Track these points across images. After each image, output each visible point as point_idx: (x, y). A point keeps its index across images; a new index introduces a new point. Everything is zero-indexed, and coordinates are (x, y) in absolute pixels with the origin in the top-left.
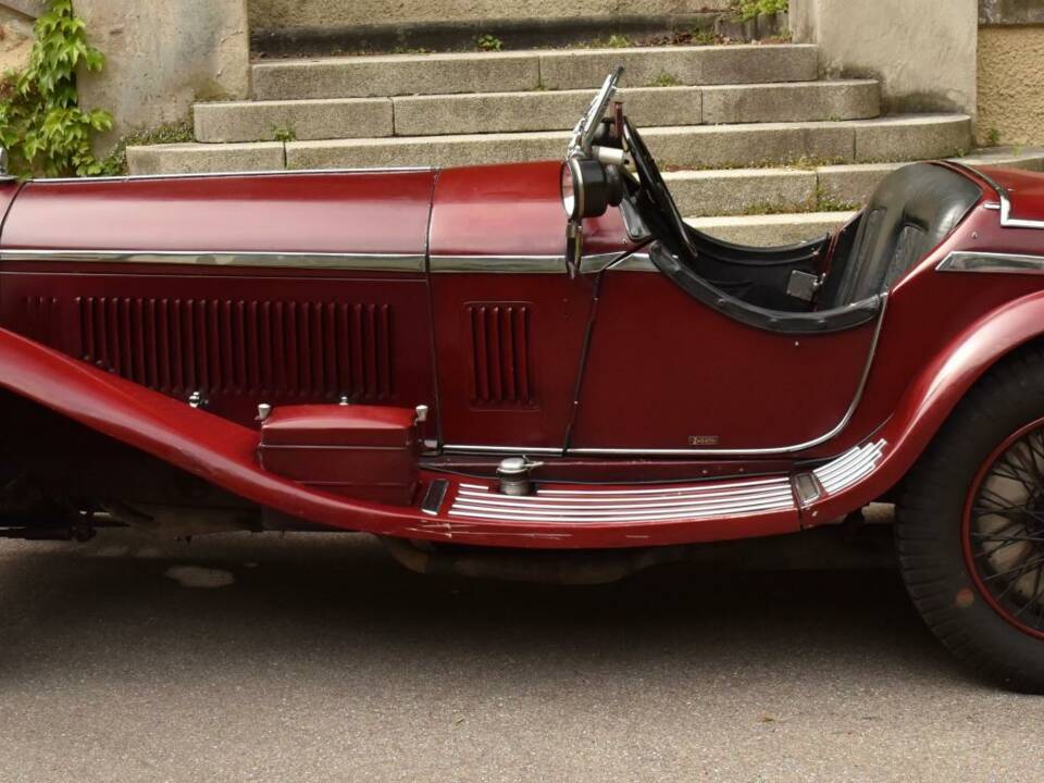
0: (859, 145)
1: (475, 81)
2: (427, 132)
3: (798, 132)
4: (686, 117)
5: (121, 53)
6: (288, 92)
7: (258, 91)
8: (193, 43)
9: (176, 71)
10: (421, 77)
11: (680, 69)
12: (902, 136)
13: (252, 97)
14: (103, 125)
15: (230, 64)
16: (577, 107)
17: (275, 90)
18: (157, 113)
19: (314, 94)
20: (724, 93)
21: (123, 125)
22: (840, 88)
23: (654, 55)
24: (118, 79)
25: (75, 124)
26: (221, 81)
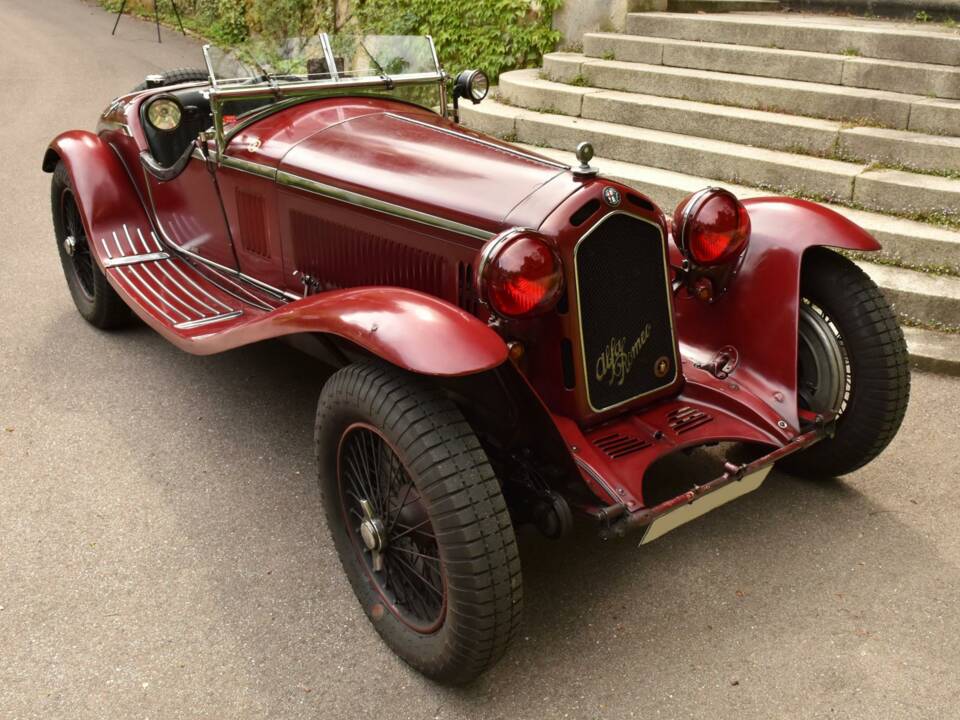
0: (912, 117)
1: (739, 37)
2: (679, 65)
3: (869, 100)
6: (641, 32)
7: (628, 29)
9: (594, 13)
10: (709, 31)
12: (948, 115)
13: (625, 33)
14: (555, 39)
15: (618, 11)
17: (636, 29)
18: (581, 35)
19: (652, 34)
20: (858, 64)
21: (568, 40)
24: (569, 14)
25: (543, 37)
26: (612, 21)
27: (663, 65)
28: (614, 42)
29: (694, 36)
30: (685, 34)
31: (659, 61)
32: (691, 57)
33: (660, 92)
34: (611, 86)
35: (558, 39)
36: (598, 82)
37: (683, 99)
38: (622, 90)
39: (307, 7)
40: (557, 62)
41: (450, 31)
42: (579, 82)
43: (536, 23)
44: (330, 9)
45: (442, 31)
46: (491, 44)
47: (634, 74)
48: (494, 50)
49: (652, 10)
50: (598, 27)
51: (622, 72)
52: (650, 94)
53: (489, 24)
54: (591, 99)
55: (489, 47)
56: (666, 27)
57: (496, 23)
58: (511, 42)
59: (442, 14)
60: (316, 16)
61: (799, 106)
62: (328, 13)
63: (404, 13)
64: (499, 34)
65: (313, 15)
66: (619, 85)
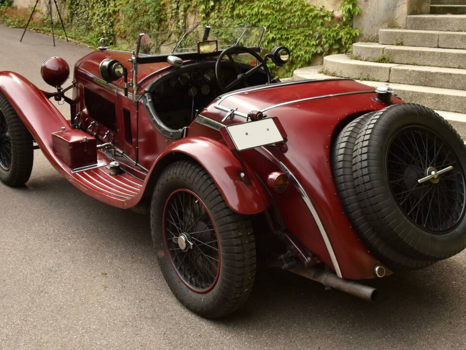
5: (367, 9)
6: (418, 27)
7: (408, 26)
8: (389, 6)
9: (383, 16)
13: (406, 28)
14: (355, 34)
15: (401, 14)
17: (414, 26)
18: (376, 31)
19: (427, 28)
21: (365, 35)
24: (365, 17)
25: (348, 33)
26: (397, 21)
27: (438, 47)
28: (403, 34)
29: (456, 29)
30: (450, 27)
31: (436, 45)
32: (459, 42)
33: (442, 64)
34: (406, 62)
35: (358, 34)
36: (396, 60)
37: (458, 68)
38: (414, 64)
39: (163, 20)
40: (366, 48)
41: (275, 32)
42: (383, 60)
43: (338, 25)
44: (182, 21)
45: (269, 32)
46: (305, 39)
47: (423, 53)
48: (308, 43)
49: (421, 13)
50: (386, 25)
51: (414, 53)
52: (434, 66)
53: (304, 27)
54: (396, 70)
55: (304, 41)
56: (436, 23)
57: (308, 26)
58: (320, 37)
59: (268, 21)
60: (170, 26)
62: (180, 24)
63: (240, 22)
64: (311, 33)
65: (168, 25)
66: (412, 61)
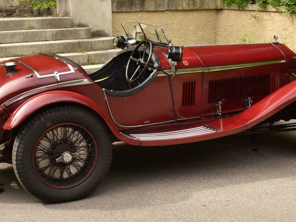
0: (93, 46)
3: (77, 42)
4: (42, 39)
11: (34, 24)
12: (103, 43)
16: (10, 36)
20: (52, 31)
22: (82, 30)
23: (27, 20)
61: (50, 50)
